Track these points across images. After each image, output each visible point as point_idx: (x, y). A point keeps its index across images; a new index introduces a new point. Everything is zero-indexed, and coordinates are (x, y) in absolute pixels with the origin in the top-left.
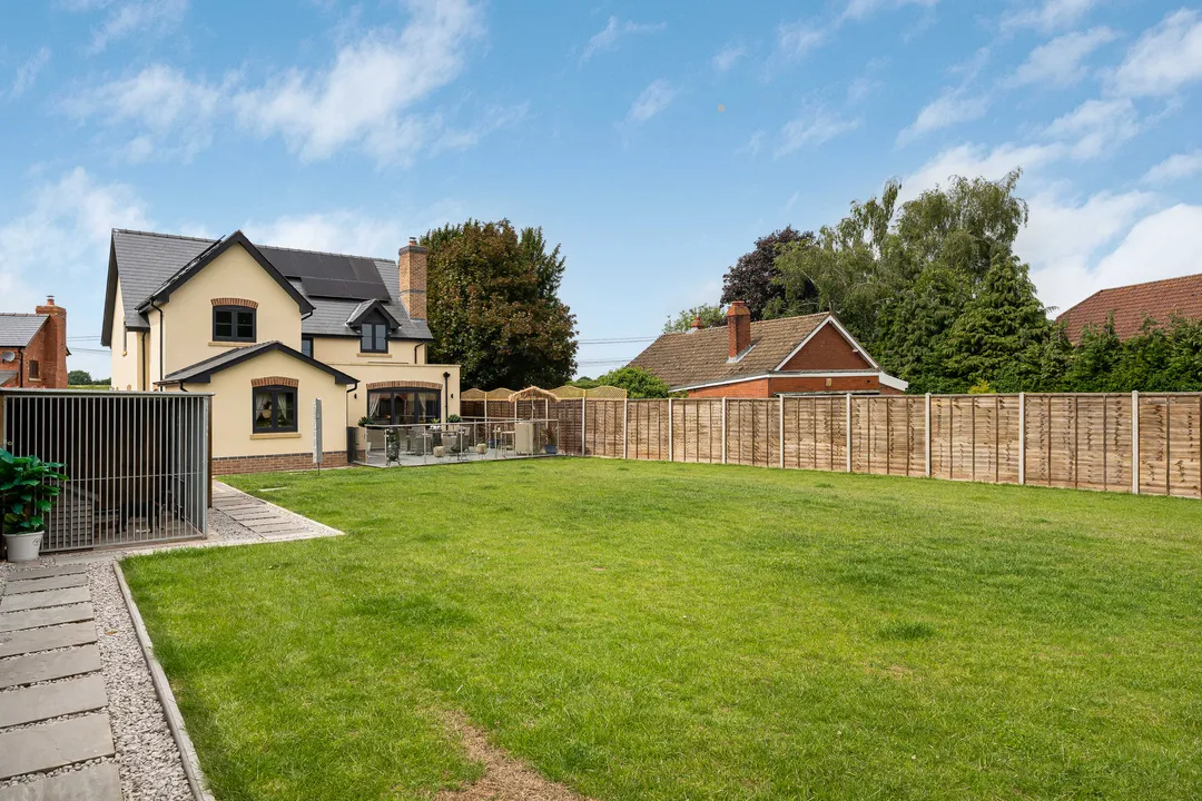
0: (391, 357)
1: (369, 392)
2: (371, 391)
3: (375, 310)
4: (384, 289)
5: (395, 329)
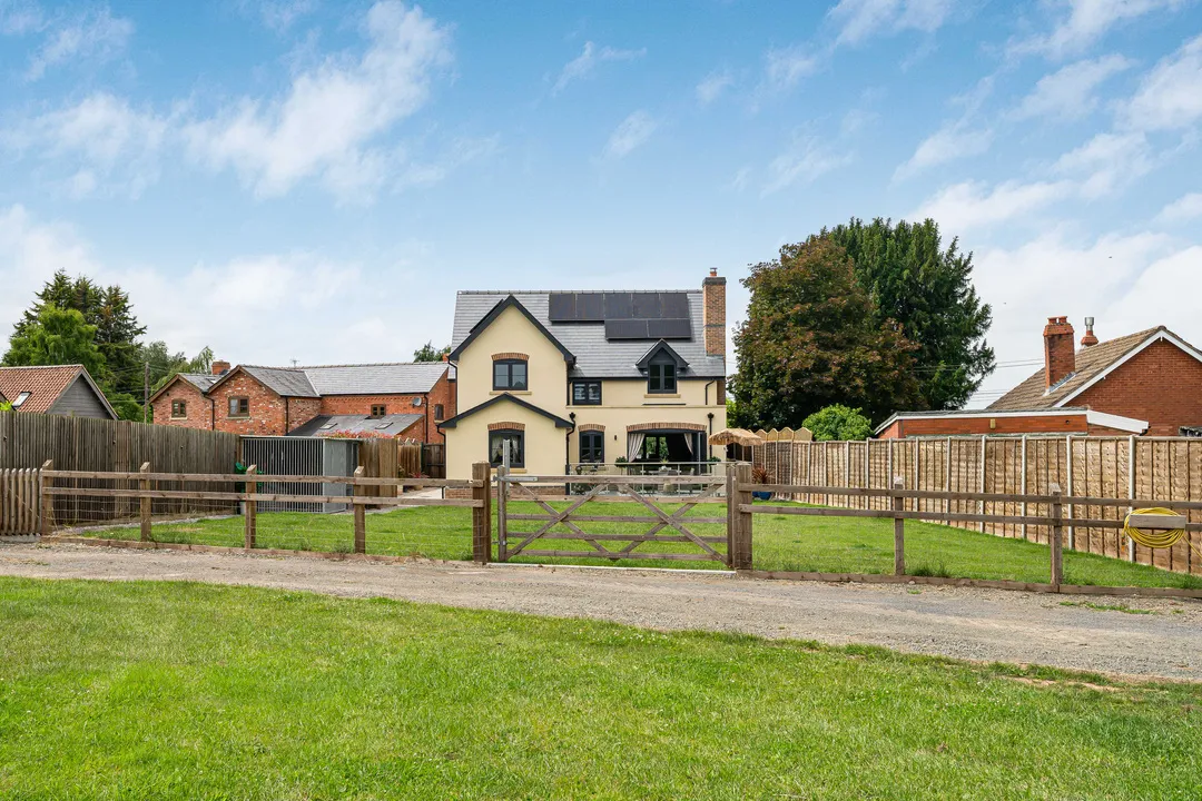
0: (679, 397)
1: (630, 433)
2: (632, 433)
3: (663, 350)
4: (687, 325)
5: (685, 368)
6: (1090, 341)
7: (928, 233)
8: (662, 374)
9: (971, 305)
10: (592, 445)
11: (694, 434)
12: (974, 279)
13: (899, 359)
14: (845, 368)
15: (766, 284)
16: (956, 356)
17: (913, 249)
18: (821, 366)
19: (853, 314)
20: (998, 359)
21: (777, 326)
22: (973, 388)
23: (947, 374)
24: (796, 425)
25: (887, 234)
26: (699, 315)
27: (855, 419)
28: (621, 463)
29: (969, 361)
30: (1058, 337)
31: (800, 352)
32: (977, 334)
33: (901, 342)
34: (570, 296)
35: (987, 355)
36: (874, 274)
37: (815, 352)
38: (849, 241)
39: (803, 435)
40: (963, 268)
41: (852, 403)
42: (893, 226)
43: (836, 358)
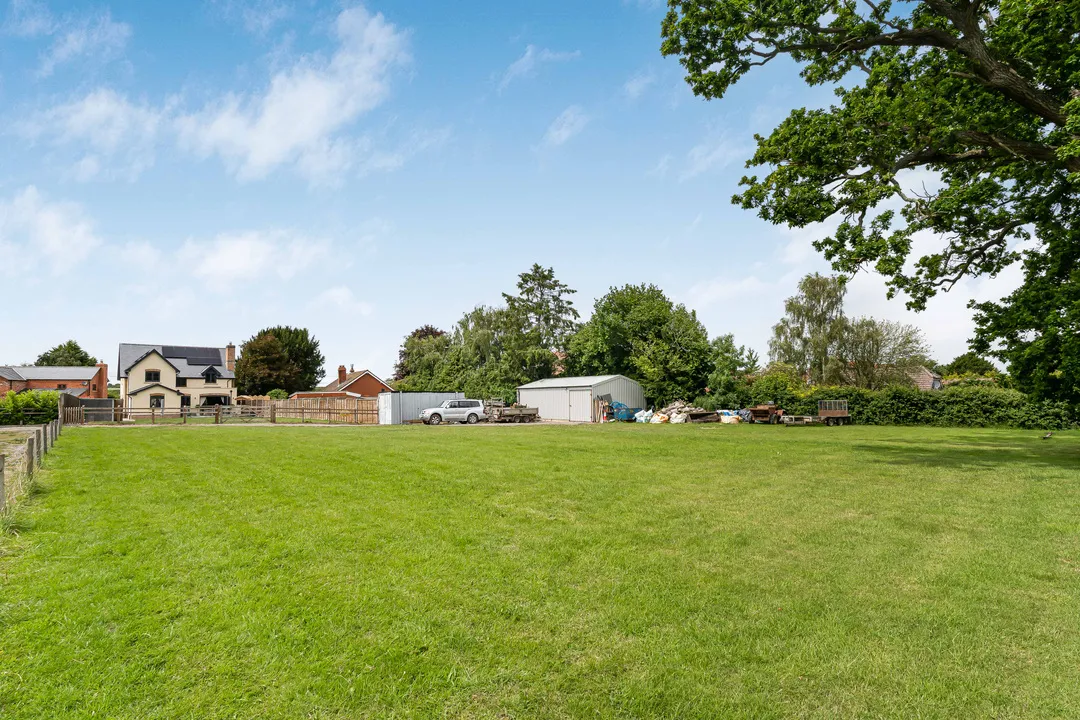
0: (218, 385)
2: (201, 397)
3: (211, 369)
4: (220, 360)
5: (220, 375)
6: (352, 371)
7: (305, 333)
8: (211, 376)
9: (318, 356)
10: (186, 400)
11: (225, 397)
12: (319, 348)
13: (295, 374)
14: (278, 376)
15: (250, 348)
16: (313, 372)
17: (300, 337)
18: (270, 376)
19: (281, 359)
20: (326, 373)
21: (255, 362)
22: (318, 382)
23: (310, 378)
24: (264, 395)
25: (290, 332)
26: (225, 357)
27: (283, 393)
28: (197, 406)
29: (317, 373)
30: (342, 371)
31: (262, 372)
32: (320, 365)
33: (296, 369)
34: (171, 348)
35: (324, 372)
36: (286, 345)
37: (268, 371)
38: (277, 333)
39: (267, 397)
40: (316, 345)
41: (281, 387)
42: (293, 329)
43: (275, 374)
